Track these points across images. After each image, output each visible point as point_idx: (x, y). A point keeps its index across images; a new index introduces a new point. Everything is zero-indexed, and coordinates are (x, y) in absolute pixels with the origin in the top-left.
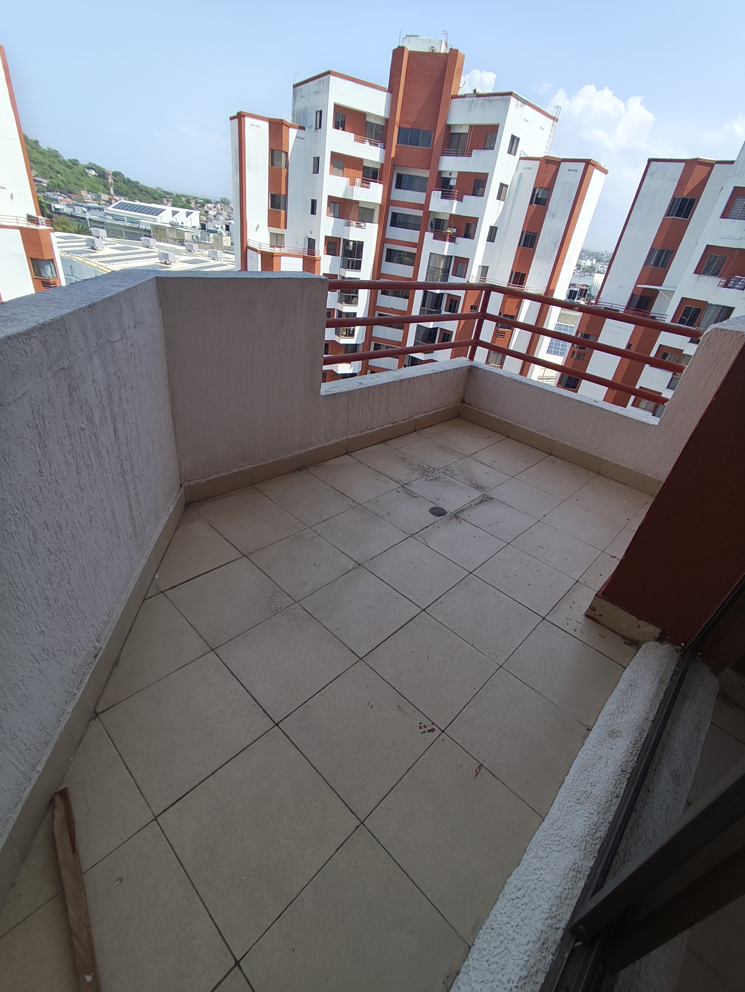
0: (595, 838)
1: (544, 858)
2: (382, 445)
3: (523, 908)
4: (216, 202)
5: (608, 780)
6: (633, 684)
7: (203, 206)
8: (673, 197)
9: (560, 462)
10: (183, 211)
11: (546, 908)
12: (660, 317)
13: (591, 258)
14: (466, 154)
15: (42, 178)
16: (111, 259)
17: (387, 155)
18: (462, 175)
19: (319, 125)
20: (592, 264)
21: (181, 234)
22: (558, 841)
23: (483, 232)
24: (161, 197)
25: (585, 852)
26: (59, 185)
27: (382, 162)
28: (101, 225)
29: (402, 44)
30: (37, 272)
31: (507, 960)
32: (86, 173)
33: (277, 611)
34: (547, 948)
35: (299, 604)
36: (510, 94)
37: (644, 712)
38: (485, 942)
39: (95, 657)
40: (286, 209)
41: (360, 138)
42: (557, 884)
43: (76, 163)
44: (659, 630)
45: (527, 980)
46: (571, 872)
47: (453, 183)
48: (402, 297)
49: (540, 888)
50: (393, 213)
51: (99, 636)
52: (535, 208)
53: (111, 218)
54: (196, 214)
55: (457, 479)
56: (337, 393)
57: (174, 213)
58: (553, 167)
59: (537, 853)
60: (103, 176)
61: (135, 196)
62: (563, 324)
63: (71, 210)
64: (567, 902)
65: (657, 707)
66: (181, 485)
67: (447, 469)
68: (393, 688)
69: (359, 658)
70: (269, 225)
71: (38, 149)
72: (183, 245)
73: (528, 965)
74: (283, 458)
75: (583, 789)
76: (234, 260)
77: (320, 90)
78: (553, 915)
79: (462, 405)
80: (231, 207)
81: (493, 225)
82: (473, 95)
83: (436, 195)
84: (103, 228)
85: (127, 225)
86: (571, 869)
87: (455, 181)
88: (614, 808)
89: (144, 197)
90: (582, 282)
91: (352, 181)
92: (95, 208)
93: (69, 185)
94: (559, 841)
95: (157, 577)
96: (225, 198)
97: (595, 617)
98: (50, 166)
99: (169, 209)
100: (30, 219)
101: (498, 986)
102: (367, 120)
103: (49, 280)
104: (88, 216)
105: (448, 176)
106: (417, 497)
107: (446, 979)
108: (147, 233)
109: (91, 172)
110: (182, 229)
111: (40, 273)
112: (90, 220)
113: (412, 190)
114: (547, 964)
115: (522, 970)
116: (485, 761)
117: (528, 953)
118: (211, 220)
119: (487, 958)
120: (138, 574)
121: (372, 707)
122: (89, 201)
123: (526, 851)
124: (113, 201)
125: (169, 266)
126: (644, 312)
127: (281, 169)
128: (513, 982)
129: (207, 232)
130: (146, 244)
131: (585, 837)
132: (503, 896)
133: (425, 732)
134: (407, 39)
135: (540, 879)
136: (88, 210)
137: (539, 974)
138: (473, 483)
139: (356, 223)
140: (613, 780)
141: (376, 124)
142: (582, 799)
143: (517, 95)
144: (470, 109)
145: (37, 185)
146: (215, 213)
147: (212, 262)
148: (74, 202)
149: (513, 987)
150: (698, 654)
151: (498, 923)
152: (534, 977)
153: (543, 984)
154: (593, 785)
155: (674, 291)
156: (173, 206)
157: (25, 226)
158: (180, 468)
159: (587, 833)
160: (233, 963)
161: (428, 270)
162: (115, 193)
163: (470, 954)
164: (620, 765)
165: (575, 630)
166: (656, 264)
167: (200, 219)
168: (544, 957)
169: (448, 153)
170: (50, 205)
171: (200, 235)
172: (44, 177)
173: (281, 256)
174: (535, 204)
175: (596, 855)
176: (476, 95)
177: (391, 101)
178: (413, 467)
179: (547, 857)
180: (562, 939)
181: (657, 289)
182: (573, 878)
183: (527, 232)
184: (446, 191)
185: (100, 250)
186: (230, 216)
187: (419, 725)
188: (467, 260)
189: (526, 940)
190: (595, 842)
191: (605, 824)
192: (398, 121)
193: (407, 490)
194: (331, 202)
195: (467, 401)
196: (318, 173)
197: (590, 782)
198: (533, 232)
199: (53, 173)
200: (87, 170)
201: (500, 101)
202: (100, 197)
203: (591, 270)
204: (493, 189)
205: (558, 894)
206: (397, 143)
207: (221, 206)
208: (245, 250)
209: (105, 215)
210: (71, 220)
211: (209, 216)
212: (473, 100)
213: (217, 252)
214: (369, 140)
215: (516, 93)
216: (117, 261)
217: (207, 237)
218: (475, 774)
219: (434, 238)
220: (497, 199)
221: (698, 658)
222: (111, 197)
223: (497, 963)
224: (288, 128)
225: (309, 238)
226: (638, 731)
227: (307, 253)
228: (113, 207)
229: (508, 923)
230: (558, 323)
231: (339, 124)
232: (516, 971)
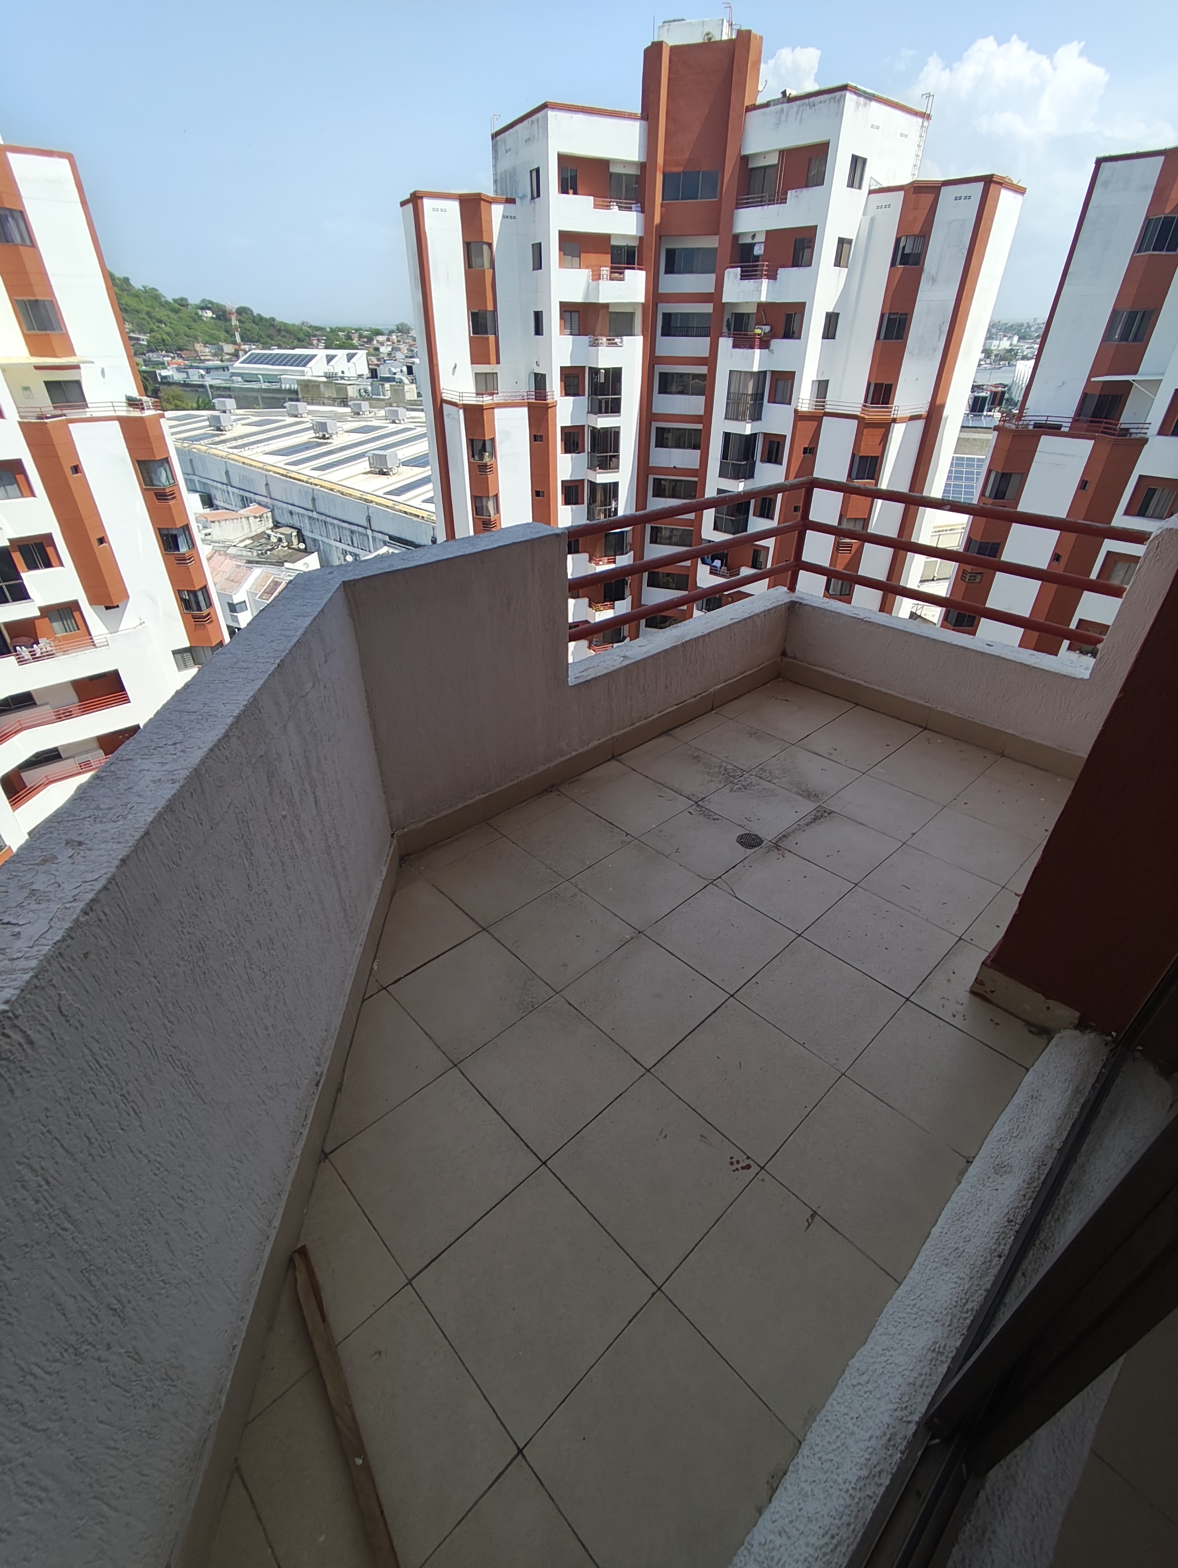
0: (965, 1309)
1: (896, 1336)
2: (663, 739)
3: (866, 1396)
4: (390, 332)
5: (988, 1233)
6: (1035, 1094)
7: (370, 340)
8: (1146, 218)
9: (939, 741)
10: (342, 354)
11: (894, 1398)
12: (1138, 428)
13: (1009, 335)
14: (777, 200)
15: (140, 333)
16: (245, 441)
17: (648, 223)
18: (772, 235)
19: (536, 193)
20: (1011, 345)
21: (342, 389)
22: (915, 1314)
23: (815, 325)
24: (309, 335)
25: (950, 1328)
26: (163, 341)
27: (641, 234)
28: (228, 393)
29: (659, 37)
30: (148, 479)
31: (843, 1458)
32: (200, 317)
33: (533, 1006)
34: (894, 1445)
35: (561, 996)
36: (845, 88)
37: (1047, 1138)
38: (818, 1436)
39: (317, 1085)
40: (496, 333)
41: (603, 201)
42: (911, 1368)
43: (184, 302)
44: (1078, 1014)
45: (868, 1481)
46: (930, 1353)
47: (758, 250)
48: (689, 447)
49: (889, 1372)
50: (664, 315)
51: (319, 1059)
52: (900, 272)
53: (240, 379)
54: (361, 355)
55: (778, 784)
56: (593, 679)
57: (330, 358)
58: (928, 198)
59: (887, 1329)
60: (224, 316)
61: (272, 340)
62: (966, 456)
63: (184, 375)
64: (923, 1390)
65: (1069, 1129)
66: (393, 834)
67: (762, 769)
68: (694, 1110)
69: (645, 1069)
70: (472, 363)
71: (129, 291)
72: (346, 405)
73: (870, 1463)
74: (524, 778)
75: (953, 1245)
76: (424, 420)
77: (534, 137)
78: (904, 1406)
79: (782, 660)
80: (412, 337)
81: (831, 310)
82: (781, 101)
83: (732, 275)
84: (230, 397)
85: (263, 387)
86: (929, 1349)
87: (763, 248)
88: (994, 1272)
89: (284, 340)
90: (995, 379)
91: (595, 273)
92: (217, 368)
93: (177, 338)
94: (917, 1313)
95: (375, 967)
96: (402, 324)
97: (984, 994)
98: (148, 313)
99: (321, 353)
100: (132, 403)
101: (831, 1487)
102: (611, 170)
103: (164, 489)
104: (208, 381)
105: (749, 241)
106: (718, 819)
107: (770, 1478)
108: (293, 395)
109: (206, 313)
110: (343, 382)
111: (152, 481)
112: (211, 386)
113: (692, 272)
114: (893, 1464)
115: (861, 1469)
116: (819, 1207)
117: (870, 1450)
118: (385, 361)
119: (819, 1455)
120: (353, 969)
121: (666, 1137)
122: (207, 358)
123: (874, 1326)
124: (241, 353)
125: (328, 441)
126: (1106, 423)
127: (484, 271)
128: (850, 1483)
129: (380, 381)
130: (293, 413)
131: (951, 1308)
132: (843, 1381)
133: (737, 1169)
134: (666, 27)
135: (889, 1362)
136: (207, 373)
137: (884, 1474)
138: (803, 788)
139: (607, 340)
140: (994, 1233)
141: (626, 175)
142: (951, 1258)
143: (855, 88)
144: (778, 125)
145: (133, 345)
146: (390, 349)
147: (393, 427)
148: (187, 362)
149: (850, 1488)
150: (1138, 1048)
151: (834, 1413)
152: (876, 1478)
153: (887, 1487)
154: (967, 1241)
155: (1162, 380)
156: (326, 348)
157: (124, 414)
158: (389, 812)
159: (954, 1303)
160: (516, 1451)
161: (728, 398)
162: (242, 340)
163: (800, 1451)
164: (1006, 1212)
165: (954, 1016)
166: (1124, 337)
167: (368, 361)
168: (891, 1456)
169: (747, 203)
170: (155, 372)
171: (370, 388)
172: (142, 331)
173: (493, 408)
174: (900, 264)
175: (965, 1332)
176: (787, 99)
177: (647, 130)
178: (711, 771)
179: (899, 1334)
180: (914, 1434)
181: (1128, 381)
182: (932, 1360)
183: (890, 314)
184: (748, 266)
185: (229, 430)
186: (412, 351)
187: (730, 1160)
188: (793, 374)
189: (868, 1435)
190: (966, 1315)
191: (980, 1292)
192: (662, 164)
193: (703, 809)
194: (565, 311)
195: (789, 653)
196: (541, 268)
197: (963, 1237)
198: (900, 312)
199: (154, 323)
200: (200, 312)
201: (827, 102)
202: (222, 350)
203: (1009, 357)
204: (826, 250)
205: (911, 1380)
206: (663, 199)
207: (397, 336)
208: (439, 405)
209: (231, 377)
210: (185, 391)
211: (381, 355)
212: (782, 109)
213: (397, 411)
214: (617, 202)
215: (854, 85)
216: (254, 443)
217: (381, 389)
218: (807, 1224)
219: (734, 346)
220: (835, 265)
221: (1138, 1054)
222: (237, 347)
223: (832, 1460)
224: (489, 204)
225: (535, 374)
226: (1036, 1164)
227: (534, 397)
228: (242, 362)
229: (847, 1414)
230: (955, 455)
231: (568, 185)
232: (854, 1470)
